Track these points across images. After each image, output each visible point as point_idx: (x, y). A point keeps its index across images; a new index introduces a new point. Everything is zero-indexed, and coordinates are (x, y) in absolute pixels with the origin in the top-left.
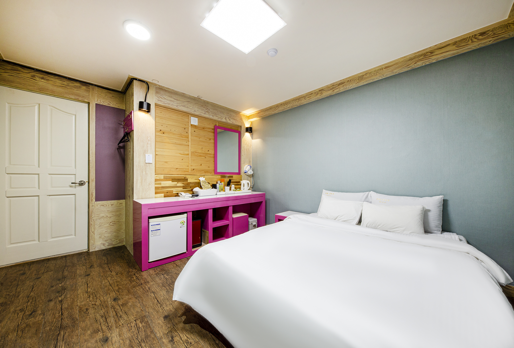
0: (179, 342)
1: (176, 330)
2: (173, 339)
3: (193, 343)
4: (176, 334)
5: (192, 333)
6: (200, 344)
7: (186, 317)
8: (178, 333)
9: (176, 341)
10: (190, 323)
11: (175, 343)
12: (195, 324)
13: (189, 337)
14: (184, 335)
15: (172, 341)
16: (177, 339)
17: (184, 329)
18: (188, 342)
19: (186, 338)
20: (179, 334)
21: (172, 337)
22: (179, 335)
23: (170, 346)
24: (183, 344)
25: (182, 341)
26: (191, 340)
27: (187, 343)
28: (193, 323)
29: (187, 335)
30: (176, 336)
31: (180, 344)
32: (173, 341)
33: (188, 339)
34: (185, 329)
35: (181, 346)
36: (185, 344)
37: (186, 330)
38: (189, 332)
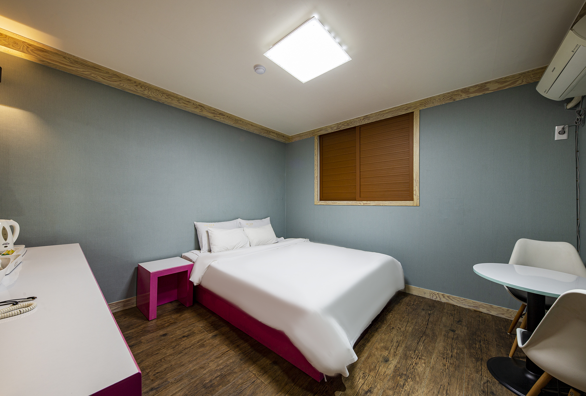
0: (368, 383)
1: (357, 394)
2: (367, 391)
3: (362, 372)
4: (361, 392)
5: (353, 376)
6: (361, 366)
7: (337, 392)
8: (359, 391)
9: (368, 387)
10: (343, 383)
11: (370, 387)
12: (342, 379)
13: (358, 378)
14: (358, 383)
15: (370, 391)
16: (366, 388)
17: (352, 387)
18: (363, 376)
19: (361, 380)
20: (359, 388)
21: (366, 393)
22: (361, 388)
23: (376, 389)
24: (368, 379)
25: (366, 382)
26: (361, 374)
27: (365, 377)
28: (342, 381)
29: (358, 380)
30: (363, 389)
31: (369, 382)
32: (370, 389)
33: (361, 377)
34: (352, 385)
35: (370, 380)
36: (367, 377)
37: (353, 383)
38: (354, 379)
